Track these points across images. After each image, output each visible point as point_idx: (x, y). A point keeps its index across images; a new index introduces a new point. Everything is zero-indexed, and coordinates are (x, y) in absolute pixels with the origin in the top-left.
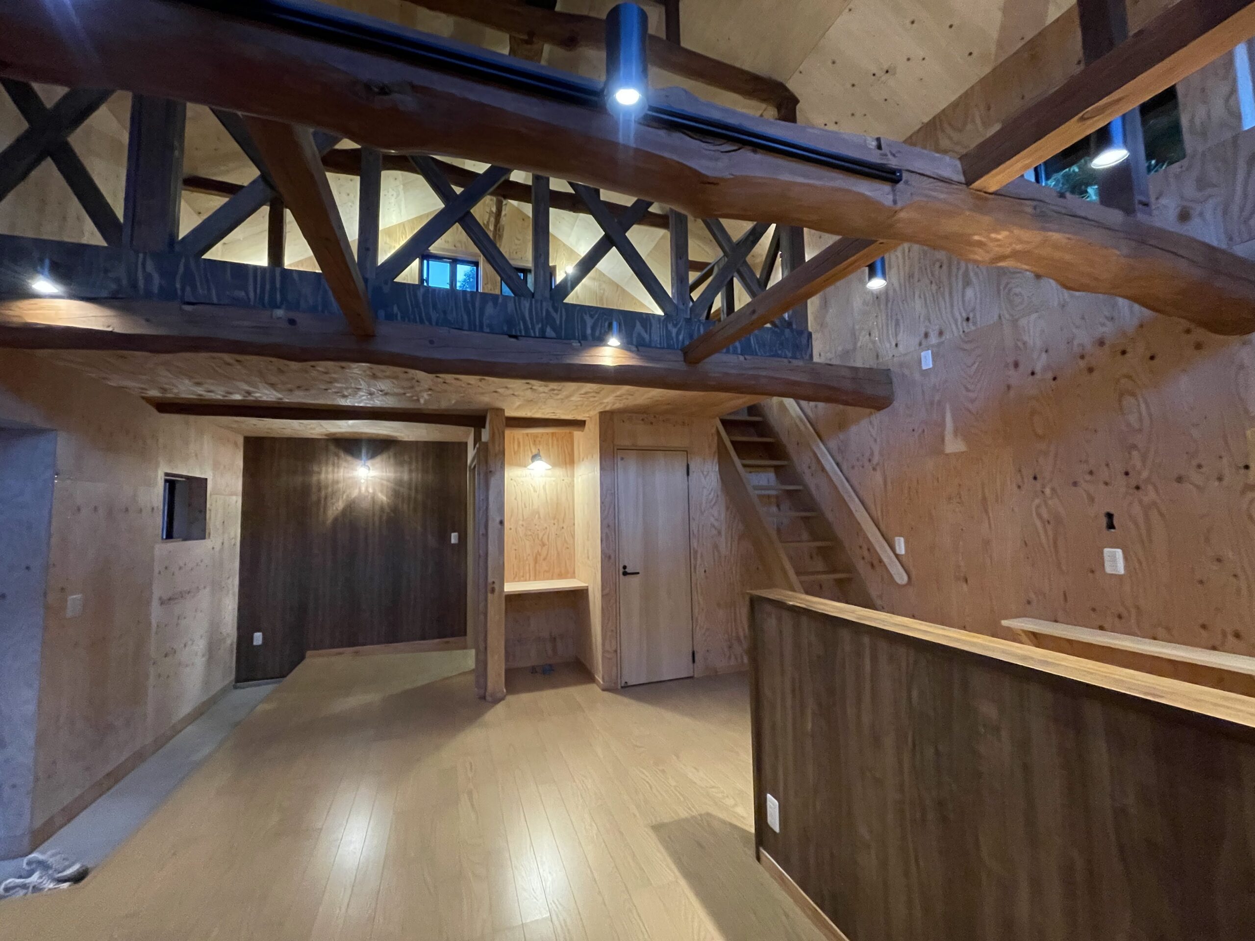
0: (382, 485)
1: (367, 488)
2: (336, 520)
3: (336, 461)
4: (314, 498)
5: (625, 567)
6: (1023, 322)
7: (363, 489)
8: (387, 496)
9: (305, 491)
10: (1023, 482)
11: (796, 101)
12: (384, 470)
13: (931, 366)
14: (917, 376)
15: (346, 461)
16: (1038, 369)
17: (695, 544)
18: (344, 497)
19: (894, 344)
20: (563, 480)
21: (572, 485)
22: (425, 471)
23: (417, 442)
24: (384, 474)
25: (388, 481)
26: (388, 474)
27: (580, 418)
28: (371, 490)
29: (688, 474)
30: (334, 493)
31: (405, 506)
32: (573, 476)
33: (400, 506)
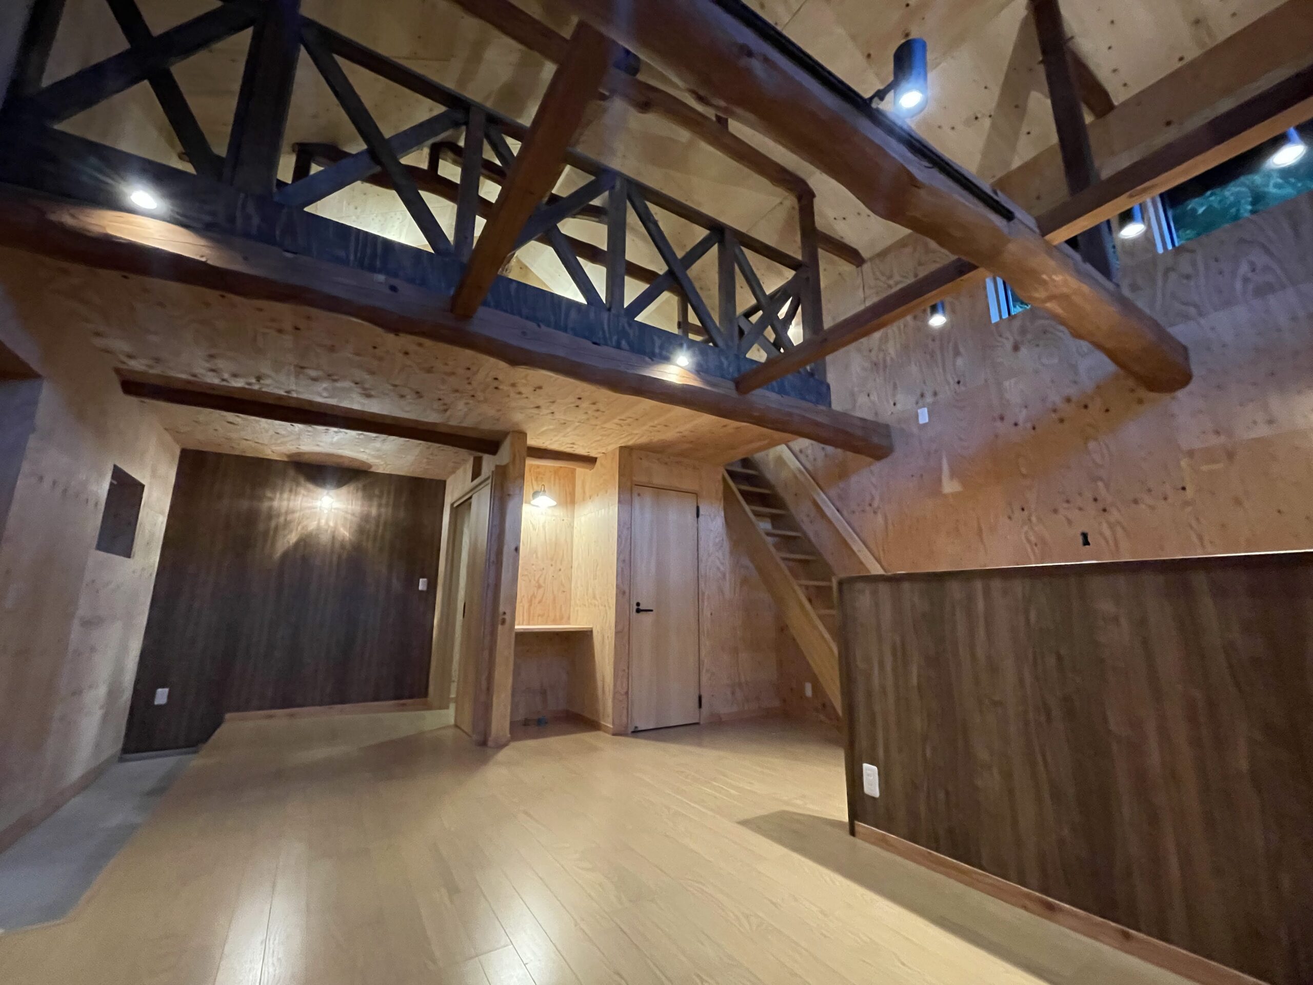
0: (345, 519)
1: (327, 523)
2: (285, 555)
3: (294, 487)
4: (261, 527)
5: (638, 604)
6: (1007, 384)
7: (323, 522)
8: (349, 534)
9: (251, 519)
10: (1013, 512)
11: (813, 195)
12: (350, 502)
13: (927, 421)
14: (915, 430)
15: (306, 488)
16: (1021, 422)
17: (702, 585)
18: (299, 528)
19: (892, 403)
20: (563, 520)
21: (571, 527)
22: (396, 507)
23: (390, 475)
24: (350, 507)
25: (353, 514)
26: (353, 507)
27: (593, 454)
28: (331, 524)
29: (698, 516)
30: (287, 524)
31: (370, 545)
32: (573, 517)
33: (364, 544)
